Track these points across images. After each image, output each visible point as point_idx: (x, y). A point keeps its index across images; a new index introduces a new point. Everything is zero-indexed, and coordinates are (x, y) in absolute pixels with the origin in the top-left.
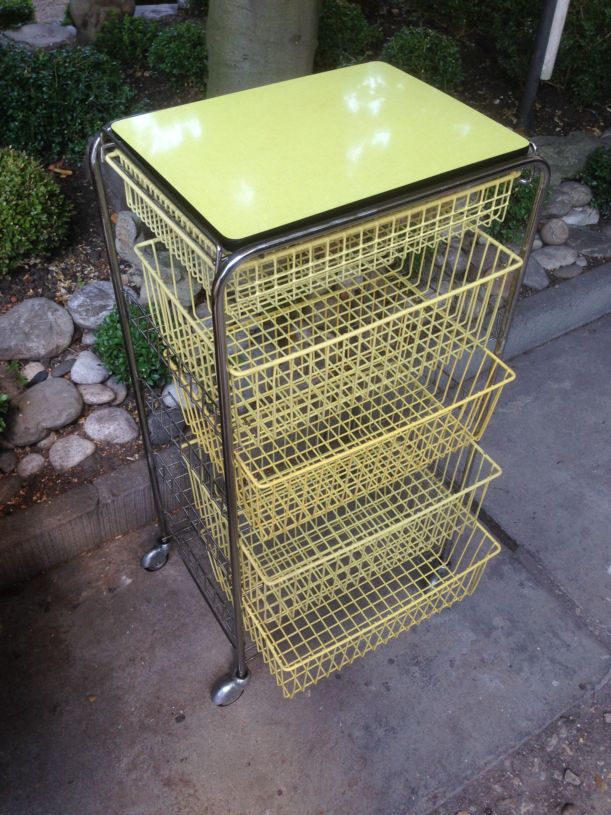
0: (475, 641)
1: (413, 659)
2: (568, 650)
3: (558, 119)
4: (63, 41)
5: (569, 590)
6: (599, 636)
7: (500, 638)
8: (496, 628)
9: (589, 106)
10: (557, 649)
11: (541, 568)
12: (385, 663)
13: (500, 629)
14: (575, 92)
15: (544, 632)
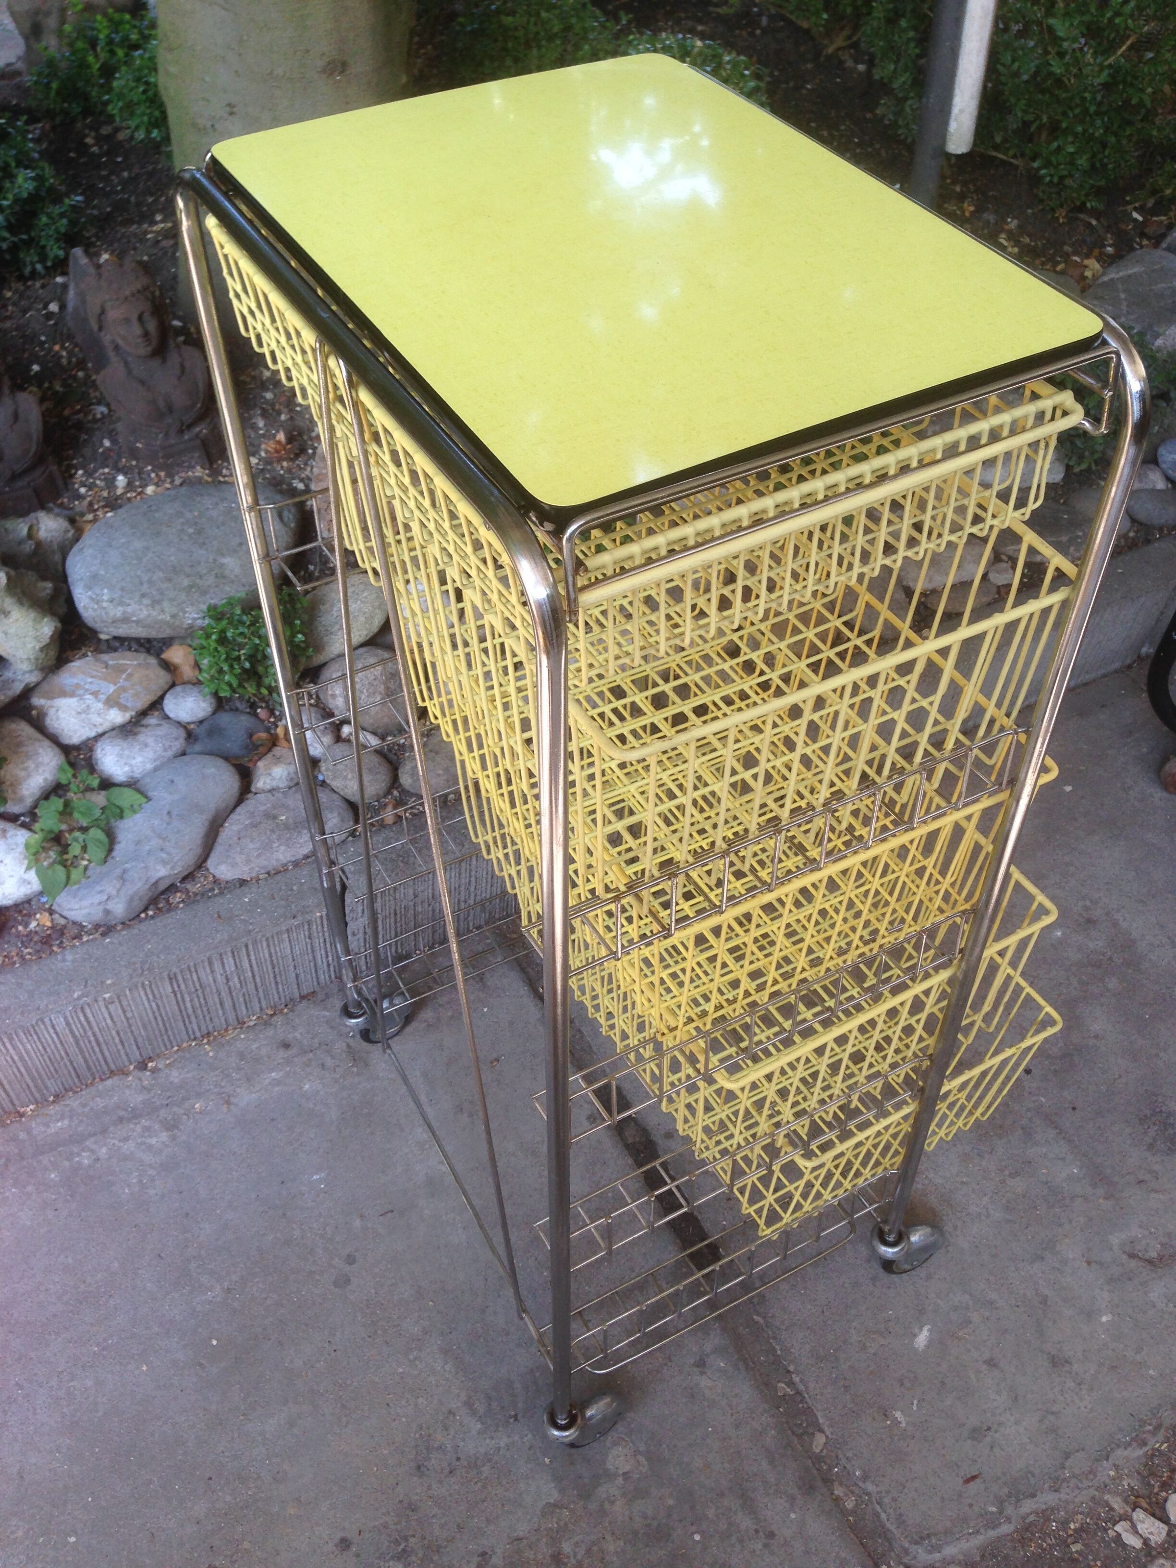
0: (555, 1505)
1: (397, 1542)
2: (766, 1546)
3: (1008, 239)
4: (8, 65)
5: (812, 1385)
6: (853, 1512)
7: (612, 1503)
8: (611, 1476)
9: (1082, 208)
10: (741, 1541)
11: (761, 1321)
12: (331, 1547)
13: (620, 1481)
14: (1043, 177)
15: (722, 1495)
